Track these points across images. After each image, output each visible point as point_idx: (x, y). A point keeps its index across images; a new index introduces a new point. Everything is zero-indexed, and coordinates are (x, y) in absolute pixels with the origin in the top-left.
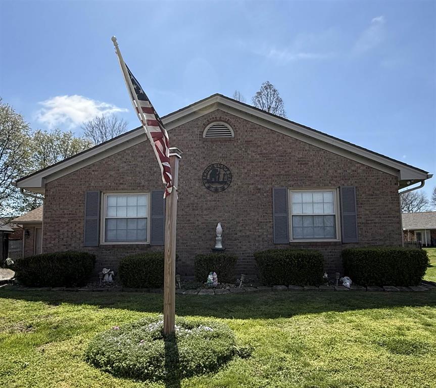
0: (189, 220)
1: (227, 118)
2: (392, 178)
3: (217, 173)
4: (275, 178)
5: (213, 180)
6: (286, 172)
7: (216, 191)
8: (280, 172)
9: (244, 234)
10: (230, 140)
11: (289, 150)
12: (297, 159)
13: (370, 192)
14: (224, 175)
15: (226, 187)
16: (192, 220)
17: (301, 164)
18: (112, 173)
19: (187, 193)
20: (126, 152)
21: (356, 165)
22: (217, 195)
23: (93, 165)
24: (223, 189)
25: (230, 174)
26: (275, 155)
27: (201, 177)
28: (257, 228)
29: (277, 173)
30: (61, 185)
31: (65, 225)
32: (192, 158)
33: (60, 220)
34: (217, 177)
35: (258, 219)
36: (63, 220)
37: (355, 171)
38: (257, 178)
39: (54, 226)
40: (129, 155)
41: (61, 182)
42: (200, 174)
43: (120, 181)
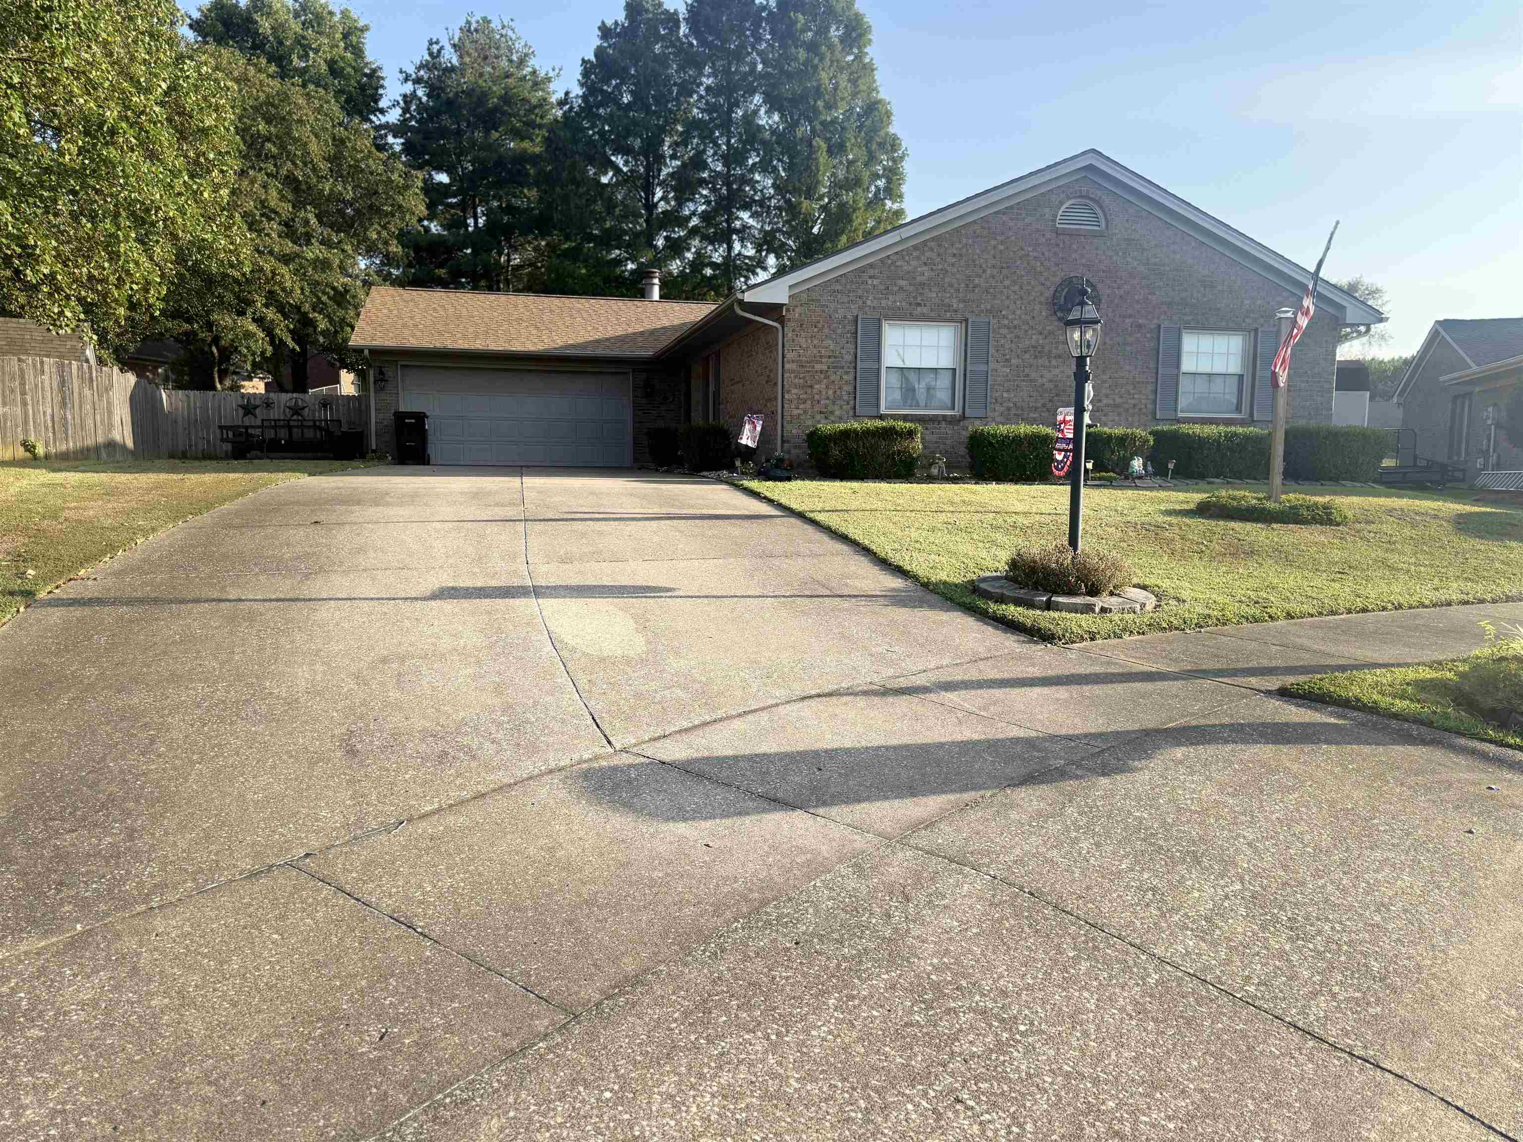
0: (1027, 376)
2: (1331, 320)
4: (1164, 308)
6: (1182, 299)
10: (1100, 235)
16: (1033, 375)
17: (1206, 286)
18: (904, 283)
19: (1027, 327)
23: (871, 266)
25: (1098, 296)
26: (1167, 268)
27: (1050, 300)
28: (1132, 392)
29: (1169, 300)
30: (813, 300)
31: (822, 376)
32: (1039, 264)
33: (813, 367)
35: (1134, 378)
36: (818, 367)
38: (1137, 307)
39: (804, 378)
40: (932, 250)
41: (814, 295)
42: (1049, 294)
43: (915, 298)
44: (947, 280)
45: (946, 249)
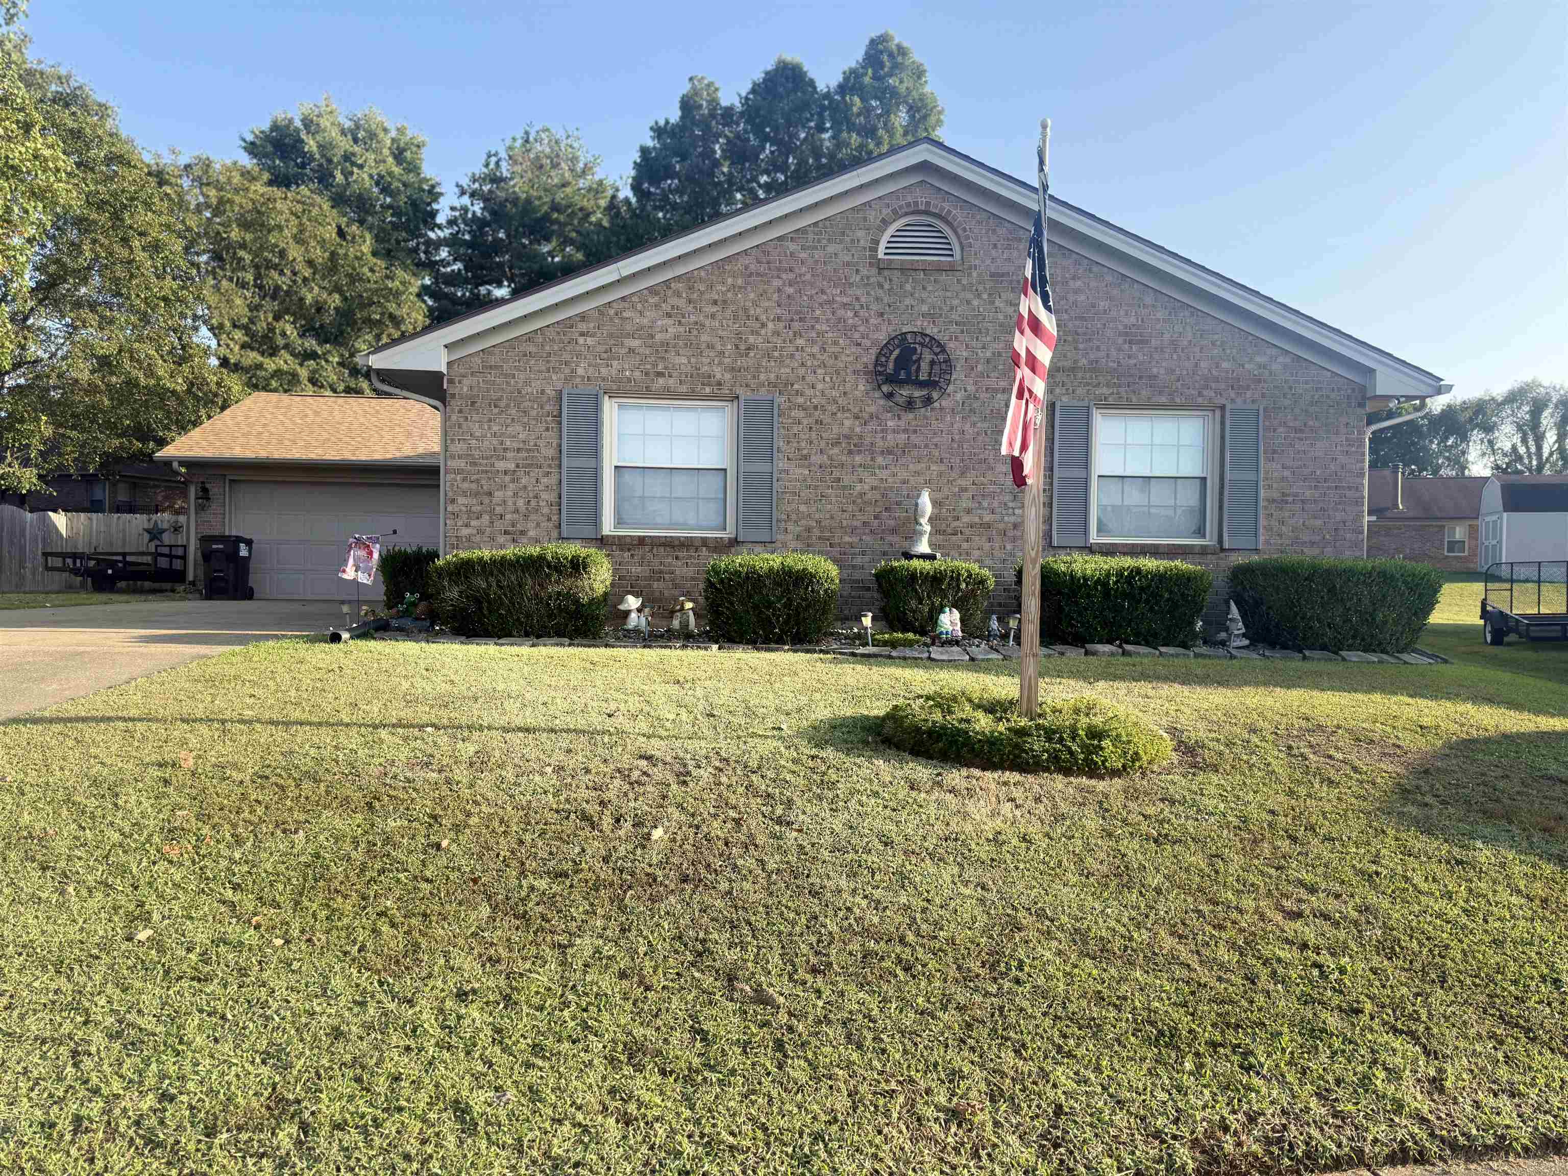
0: (839, 480)
1: (946, 206)
2: (1353, 390)
3: (914, 358)
4: (1062, 378)
5: (903, 375)
6: (1091, 362)
7: (910, 405)
8: (1075, 362)
9: (977, 520)
10: (951, 269)
11: (1103, 304)
12: (1121, 327)
13: (1298, 424)
14: (932, 363)
15: (935, 395)
17: (1131, 342)
18: (635, 343)
19: (834, 408)
20: (672, 285)
21: (1269, 351)
22: (911, 416)
23: (583, 317)
24: (928, 401)
25: (947, 361)
27: (871, 367)
28: (1011, 505)
30: (491, 367)
31: (507, 478)
32: (850, 314)
33: (493, 465)
34: (914, 368)
36: (501, 465)
37: (1265, 368)
39: (477, 481)
40: (679, 295)
41: (493, 361)
42: (869, 358)
43: (655, 365)
44: (704, 338)
45: (702, 293)
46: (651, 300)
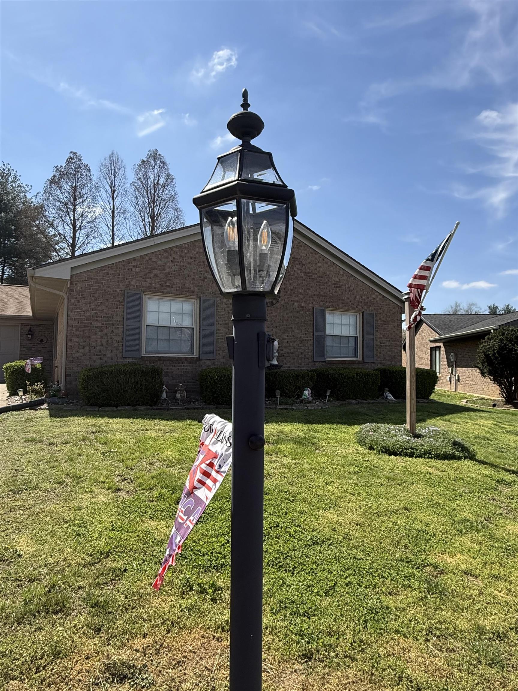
6: (324, 293)
8: (320, 293)
9: (289, 350)
11: (328, 273)
12: (333, 282)
13: (384, 319)
17: (337, 287)
18: (157, 272)
20: (174, 249)
21: (376, 294)
23: (134, 259)
24: (272, 304)
26: (316, 276)
28: (300, 345)
29: (318, 293)
37: (375, 299)
41: (92, 276)
43: (166, 282)
44: (186, 272)
45: (186, 253)
46: (165, 255)
